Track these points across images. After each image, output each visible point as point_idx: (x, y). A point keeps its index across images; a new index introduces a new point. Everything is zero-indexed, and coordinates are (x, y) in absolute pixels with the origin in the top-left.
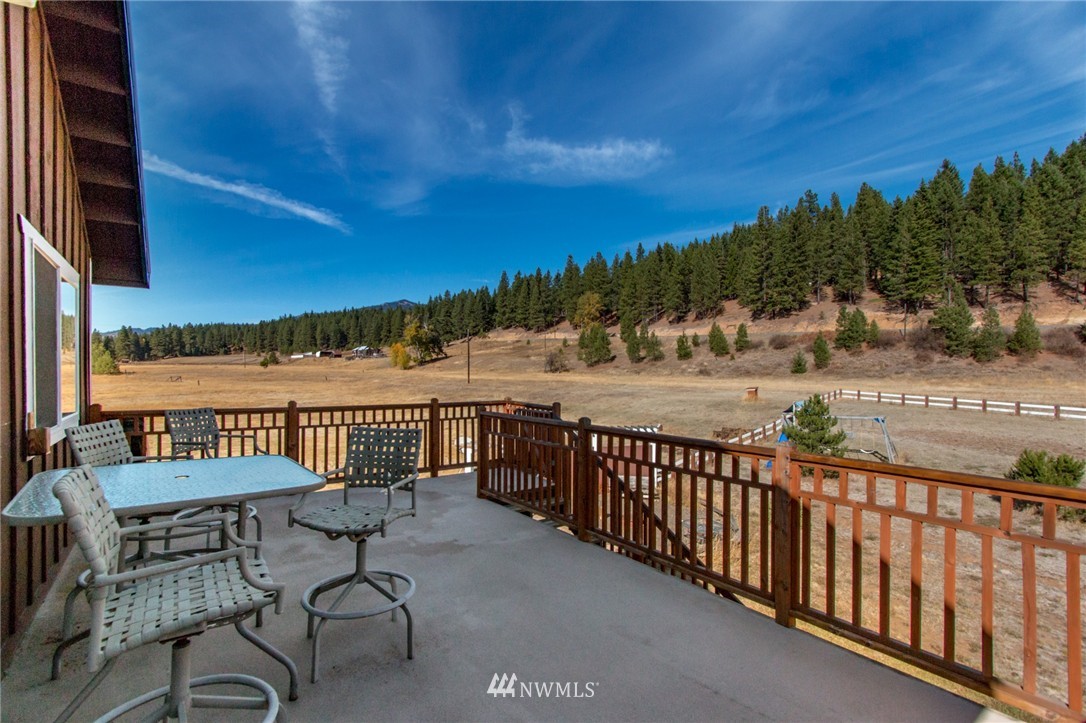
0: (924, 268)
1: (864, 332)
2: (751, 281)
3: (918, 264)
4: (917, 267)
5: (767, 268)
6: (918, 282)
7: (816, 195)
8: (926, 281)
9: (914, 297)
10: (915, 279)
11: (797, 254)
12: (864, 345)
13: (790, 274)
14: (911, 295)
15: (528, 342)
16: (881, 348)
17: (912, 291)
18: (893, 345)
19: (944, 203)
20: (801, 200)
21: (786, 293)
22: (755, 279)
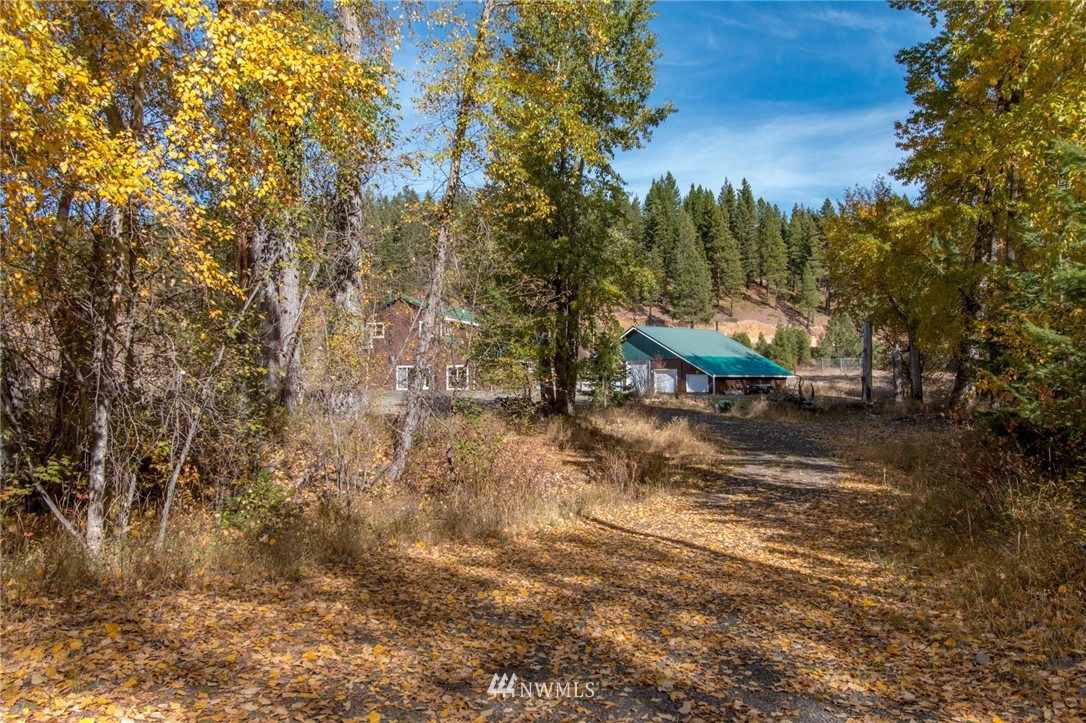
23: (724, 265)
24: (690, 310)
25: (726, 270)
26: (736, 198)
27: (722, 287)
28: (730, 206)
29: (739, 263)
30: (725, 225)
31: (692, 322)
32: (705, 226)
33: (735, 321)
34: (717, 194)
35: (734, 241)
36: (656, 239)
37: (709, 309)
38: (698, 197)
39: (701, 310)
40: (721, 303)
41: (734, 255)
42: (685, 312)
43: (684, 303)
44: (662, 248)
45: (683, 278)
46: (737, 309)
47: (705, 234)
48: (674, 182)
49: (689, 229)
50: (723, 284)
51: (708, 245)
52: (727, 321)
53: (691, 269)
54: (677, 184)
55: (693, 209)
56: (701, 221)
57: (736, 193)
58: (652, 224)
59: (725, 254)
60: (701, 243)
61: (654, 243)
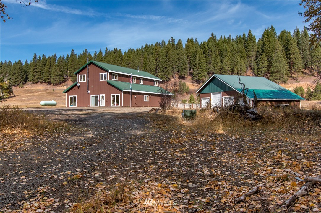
0: (202, 70)
1: (186, 89)
2: (153, 70)
3: (201, 69)
4: (200, 70)
5: (158, 65)
6: (201, 74)
7: (174, 39)
8: (203, 74)
9: (200, 79)
10: (200, 73)
11: (168, 61)
12: (185, 93)
13: (166, 68)
14: (199, 78)
15: (54, 90)
16: (190, 94)
17: (199, 77)
18: (193, 93)
19: (210, 49)
20: (169, 40)
21: (165, 75)
22: (154, 69)
23: (294, 60)
24: (277, 77)
25: (295, 62)
26: (301, 34)
27: (293, 69)
28: (298, 37)
29: (301, 59)
30: (295, 45)
31: (278, 83)
32: (287, 45)
33: (299, 82)
34: (292, 33)
35: (299, 51)
36: (265, 51)
37: (286, 77)
38: (284, 34)
39: (282, 77)
40: (293, 75)
41: (299, 56)
42: (275, 78)
43: (275, 75)
44: (267, 54)
45: (274, 65)
46: (300, 78)
47: (286, 48)
48: (274, 29)
49: (279, 47)
50: (294, 68)
51: (288, 53)
52: (295, 82)
53: (278, 61)
54: (275, 30)
55: (282, 39)
56: (285, 43)
57: (300, 32)
58: (264, 45)
59: (294, 56)
60: (284, 52)
61: (264, 53)
